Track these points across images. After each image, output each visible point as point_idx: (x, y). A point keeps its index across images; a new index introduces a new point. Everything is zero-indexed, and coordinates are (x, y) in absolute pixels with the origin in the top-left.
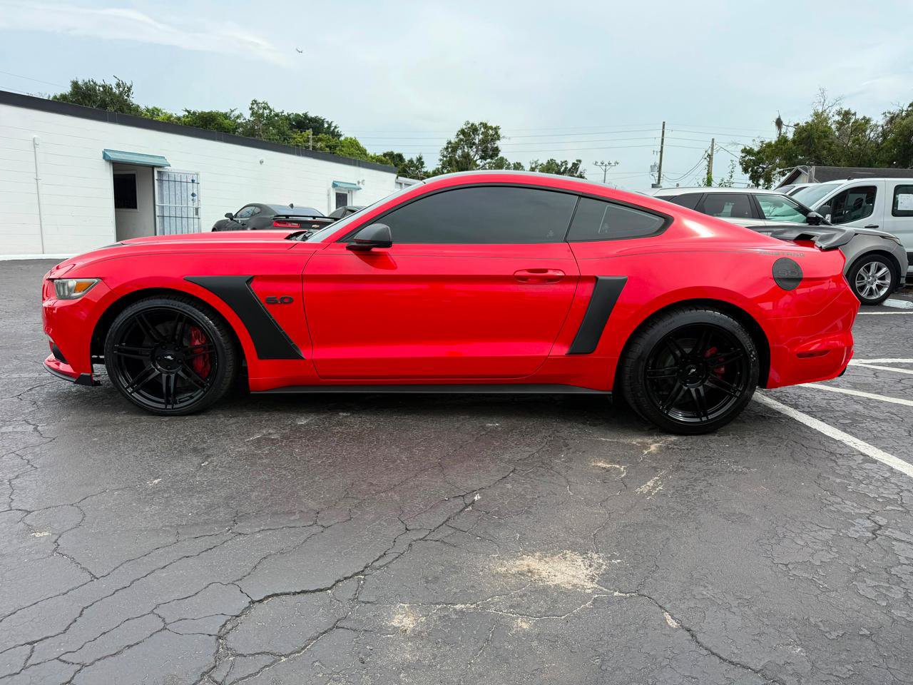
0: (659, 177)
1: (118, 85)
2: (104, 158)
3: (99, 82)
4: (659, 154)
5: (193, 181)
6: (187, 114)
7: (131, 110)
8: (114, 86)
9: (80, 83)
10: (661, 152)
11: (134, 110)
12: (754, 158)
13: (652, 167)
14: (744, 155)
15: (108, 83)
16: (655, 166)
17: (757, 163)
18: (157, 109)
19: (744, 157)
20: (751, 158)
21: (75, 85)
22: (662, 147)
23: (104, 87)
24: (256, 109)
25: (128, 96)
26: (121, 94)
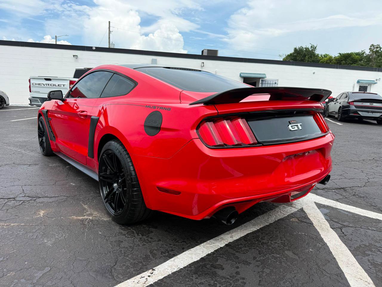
1: (312, 47)
2: (240, 76)
3: (304, 47)
5: (275, 83)
6: (339, 55)
7: (314, 56)
8: (310, 47)
9: (297, 48)
11: (316, 56)
15: (307, 47)
18: (326, 54)
21: (295, 49)
23: (306, 48)
24: (373, 48)
25: (315, 51)
26: (312, 50)
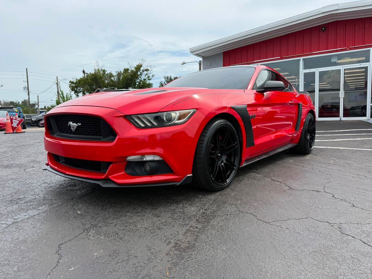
0: (29, 92)
4: (27, 82)
10: (28, 81)
12: (75, 85)
13: (24, 88)
14: (70, 84)
16: (26, 87)
17: (76, 87)
19: (70, 85)
20: (74, 85)
22: (27, 79)
